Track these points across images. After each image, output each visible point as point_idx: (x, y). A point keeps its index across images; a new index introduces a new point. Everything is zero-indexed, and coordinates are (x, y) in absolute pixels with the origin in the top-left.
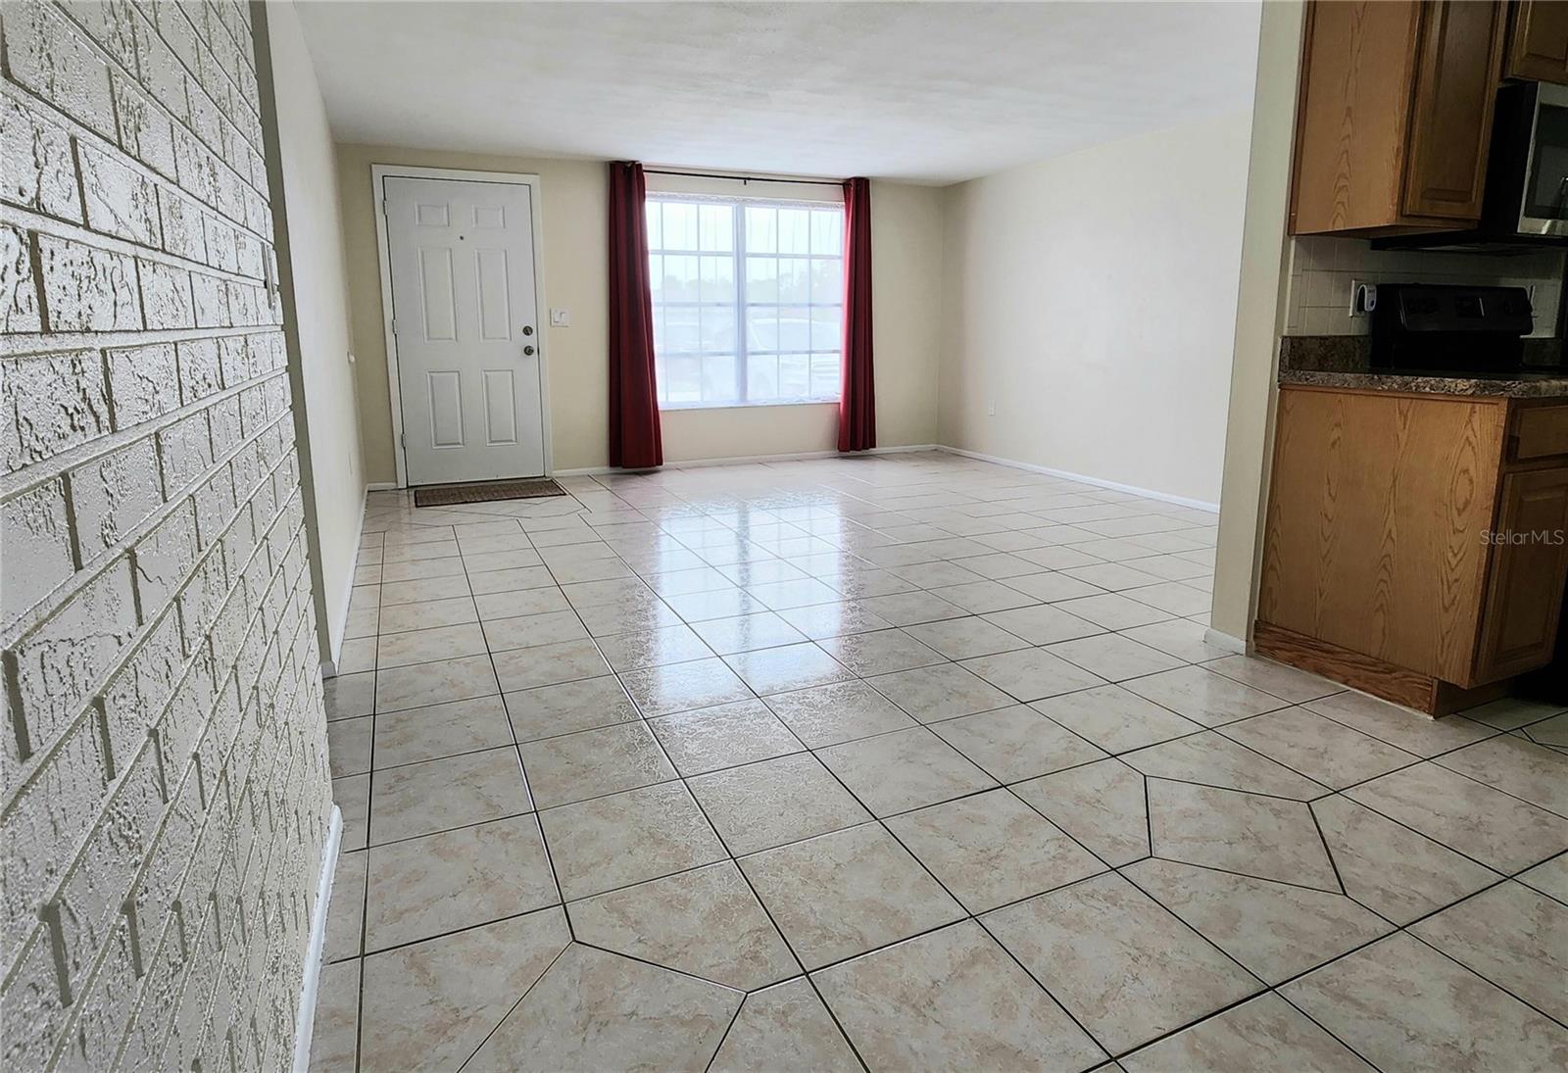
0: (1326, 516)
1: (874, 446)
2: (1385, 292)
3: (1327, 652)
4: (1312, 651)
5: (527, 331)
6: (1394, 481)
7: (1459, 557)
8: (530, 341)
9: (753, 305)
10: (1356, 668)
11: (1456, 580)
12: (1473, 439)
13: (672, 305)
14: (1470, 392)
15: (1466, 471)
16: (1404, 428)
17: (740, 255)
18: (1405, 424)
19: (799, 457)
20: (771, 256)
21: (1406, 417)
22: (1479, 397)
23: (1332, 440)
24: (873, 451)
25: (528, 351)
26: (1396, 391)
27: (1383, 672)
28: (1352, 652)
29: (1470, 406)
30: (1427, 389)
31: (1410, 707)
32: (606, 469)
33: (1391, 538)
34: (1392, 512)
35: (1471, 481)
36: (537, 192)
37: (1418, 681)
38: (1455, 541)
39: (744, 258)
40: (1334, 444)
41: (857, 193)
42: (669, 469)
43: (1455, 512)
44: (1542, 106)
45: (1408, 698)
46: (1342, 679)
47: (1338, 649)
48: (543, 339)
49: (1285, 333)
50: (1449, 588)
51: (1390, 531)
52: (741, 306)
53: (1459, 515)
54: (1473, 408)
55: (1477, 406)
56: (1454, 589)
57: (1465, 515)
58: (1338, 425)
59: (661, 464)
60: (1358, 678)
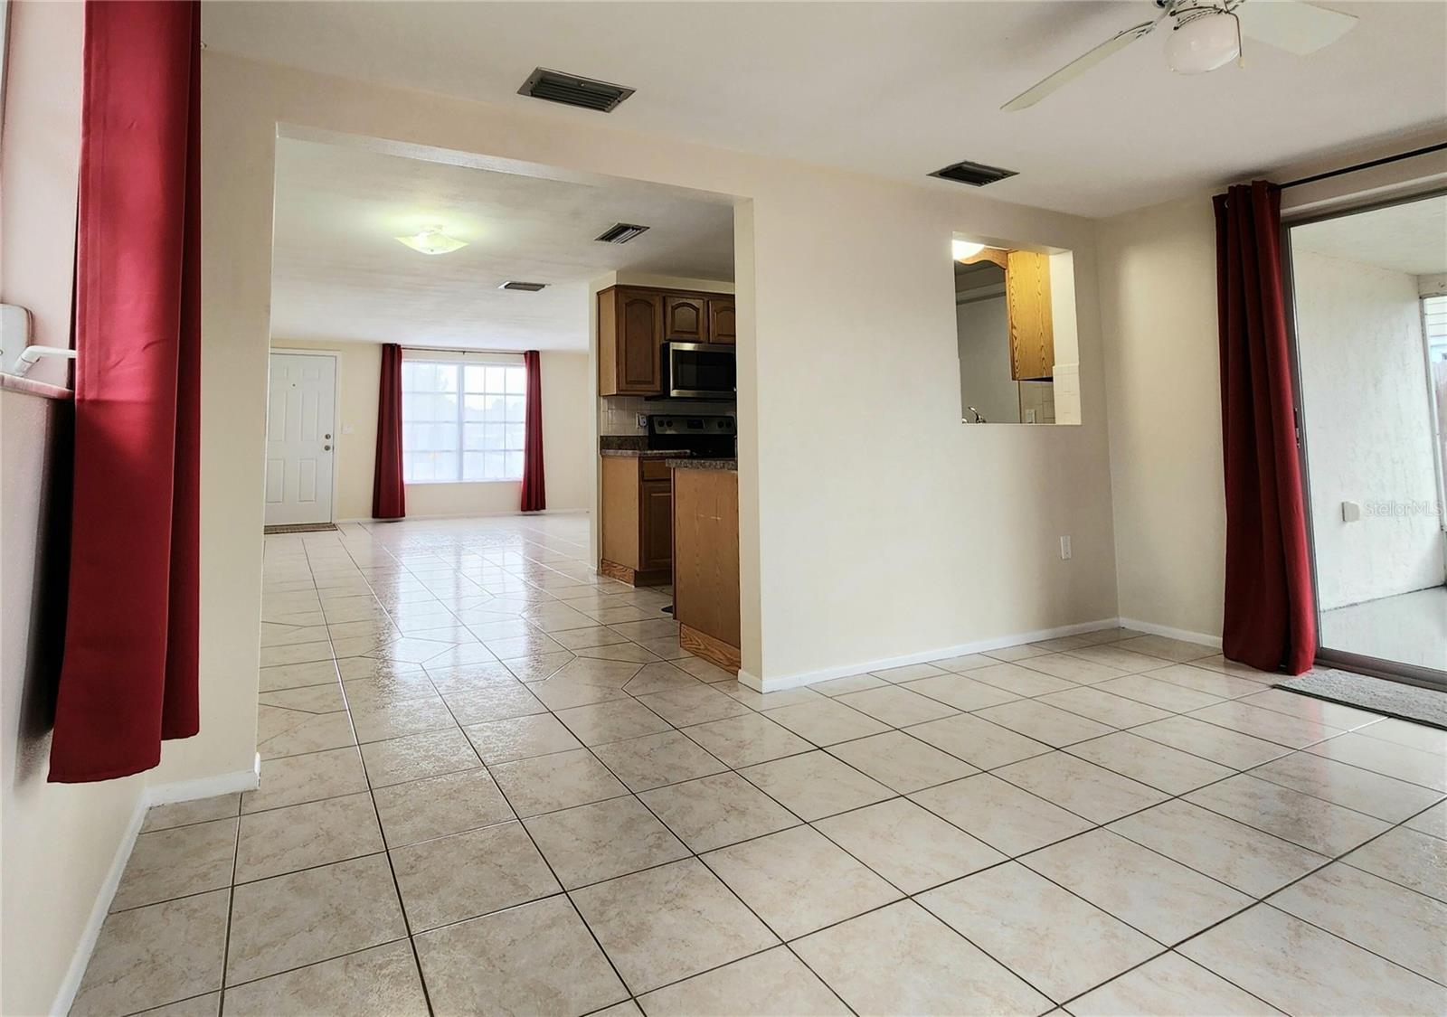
1: (544, 508)
2: (650, 419)
5: (327, 437)
8: (329, 442)
9: (468, 422)
13: (418, 422)
17: (461, 394)
19: (493, 513)
20: (481, 394)
24: (543, 511)
25: (327, 448)
32: (371, 519)
36: (339, 359)
39: (463, 397)
41: (533, 359)
42: (409, 520)
44: (673, 350)
48: (337, 442)
49: (602, 434)
52: (461, 423)
59: (404, 516)
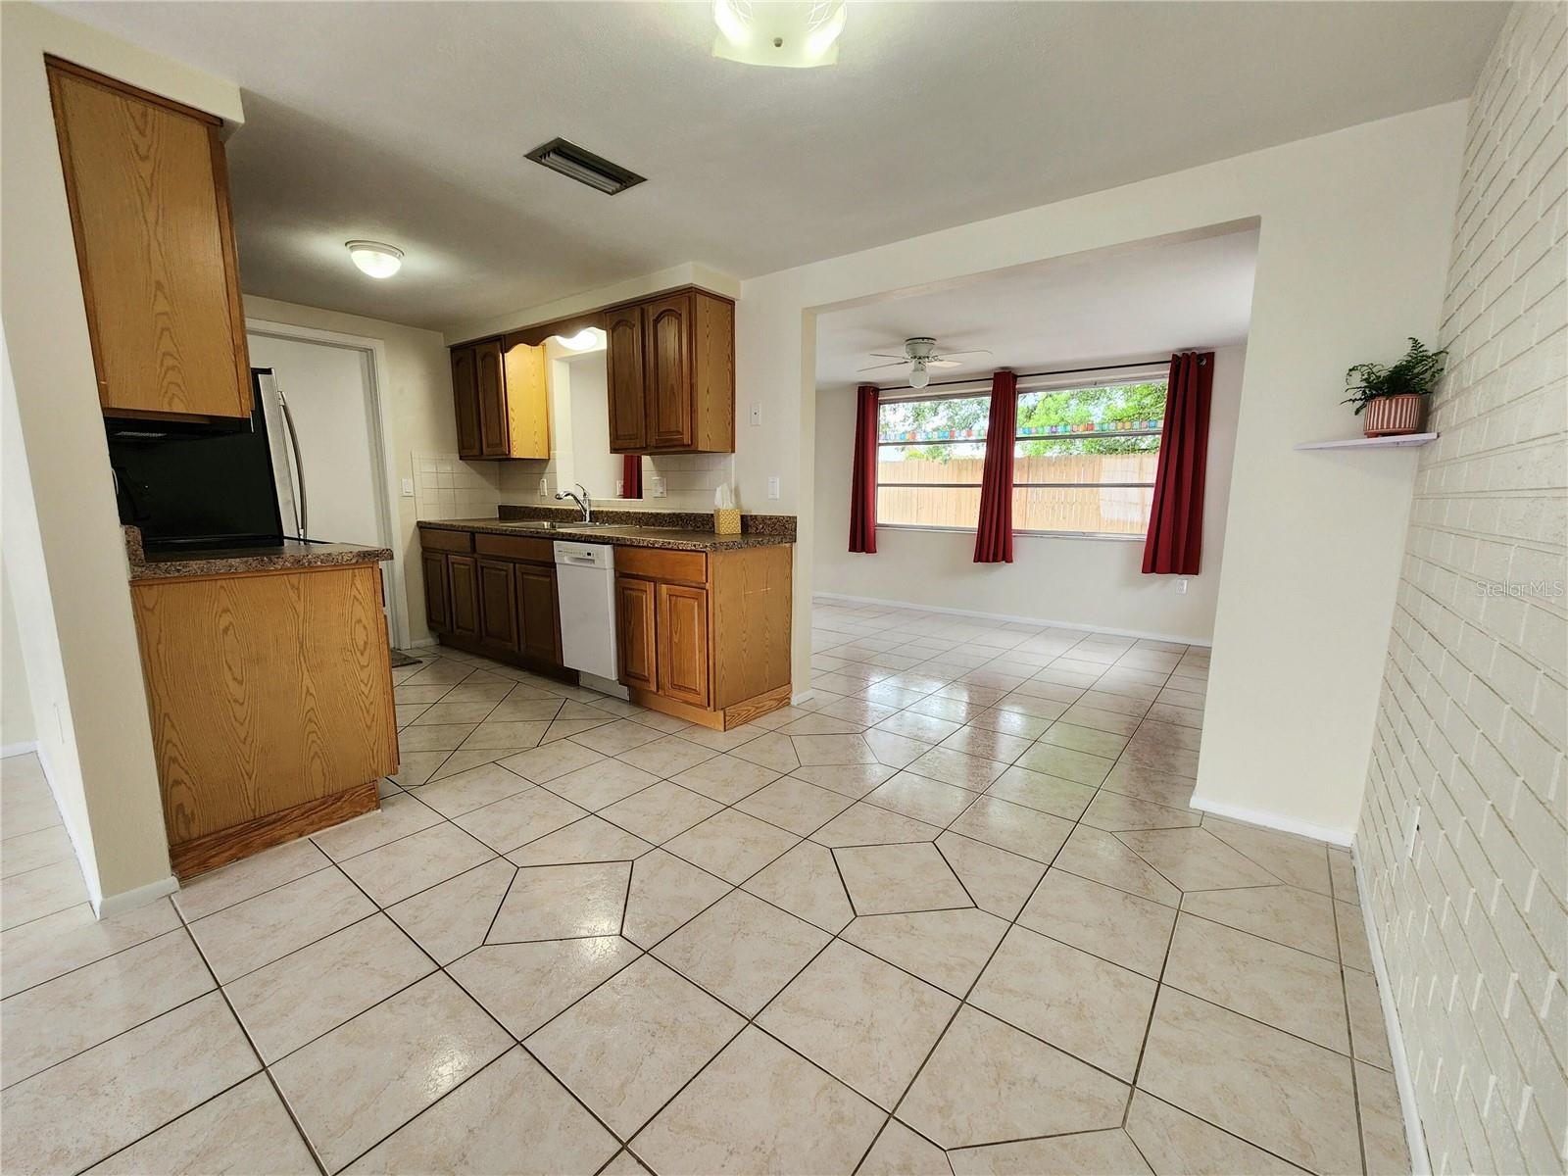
0: (236, 701)
3: (274, 822)
4: (257, 833)
6: (302, 647)
7: (369, 685)
10: (307, 817)
11: (372, 703)
12: (359, 597)
14: (354, 561)
15: (360, 621)
16: (299, 599)
18: (299, 596)
21: (298, 589)
22: (361, 564)
23: (222, 627)
26: (289, 568)
27: (333, 804)
28: (298, 806)
29: (351, 571)
30: (319, 563)
31: (362, 814)
33: (311, 694)
34: (305, 672)
35: (365, 628)
37: (363, 791)
38: (364, 675)
40: (226, 630)
43: (358, 654)
45: (358, 809)
46: (297, 834)
47: (282, 814)
50: (368, 712)
51: (308, 688)
53: (362, 654)
54: (354, 573)
55: (356, 571)
56: (372, 711)
57: (367, 653)
58: (227, 610)
60: (312, 824)
